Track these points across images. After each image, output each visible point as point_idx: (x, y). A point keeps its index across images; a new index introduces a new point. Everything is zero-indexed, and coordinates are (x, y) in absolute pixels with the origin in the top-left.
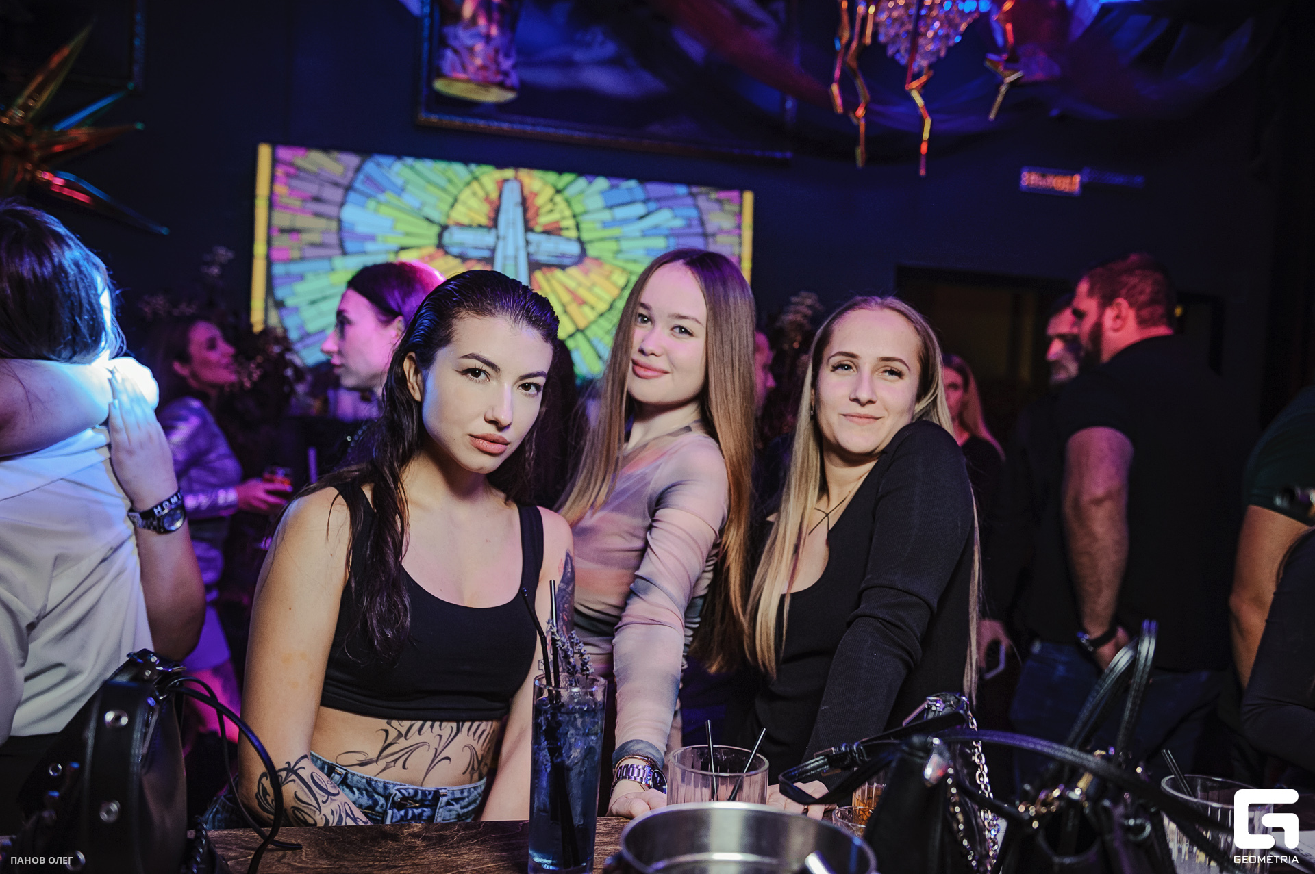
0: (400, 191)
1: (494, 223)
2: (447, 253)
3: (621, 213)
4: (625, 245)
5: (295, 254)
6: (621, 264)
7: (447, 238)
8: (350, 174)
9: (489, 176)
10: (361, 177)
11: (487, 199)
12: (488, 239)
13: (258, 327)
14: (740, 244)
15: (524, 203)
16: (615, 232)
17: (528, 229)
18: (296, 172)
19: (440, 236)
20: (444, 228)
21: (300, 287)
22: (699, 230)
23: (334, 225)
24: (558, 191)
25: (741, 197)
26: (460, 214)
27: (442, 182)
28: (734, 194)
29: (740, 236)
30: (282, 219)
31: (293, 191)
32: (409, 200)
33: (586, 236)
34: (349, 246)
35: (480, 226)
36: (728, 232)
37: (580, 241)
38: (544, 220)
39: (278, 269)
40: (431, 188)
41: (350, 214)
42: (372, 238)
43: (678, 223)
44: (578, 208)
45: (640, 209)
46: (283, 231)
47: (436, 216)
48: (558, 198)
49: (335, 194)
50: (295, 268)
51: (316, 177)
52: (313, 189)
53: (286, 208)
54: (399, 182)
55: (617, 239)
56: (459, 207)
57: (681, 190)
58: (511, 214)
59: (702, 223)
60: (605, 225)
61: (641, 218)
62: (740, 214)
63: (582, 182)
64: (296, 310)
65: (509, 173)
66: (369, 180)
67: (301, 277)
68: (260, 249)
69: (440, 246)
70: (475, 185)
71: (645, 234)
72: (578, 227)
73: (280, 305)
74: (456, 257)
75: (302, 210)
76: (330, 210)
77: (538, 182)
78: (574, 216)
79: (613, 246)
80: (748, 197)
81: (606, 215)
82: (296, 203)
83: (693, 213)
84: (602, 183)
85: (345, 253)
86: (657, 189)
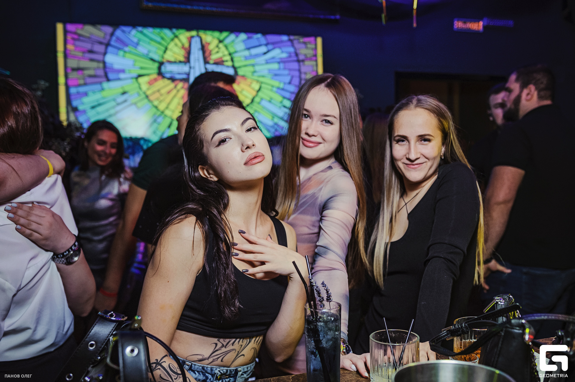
0: (136, 45)
1: (187, 60)
2: (164, 77)
3: (254, 51)
4: (257, 68)
5: (81, 82)
6: (256, 78)
7: (163, 69)
8: (108, 37)
9: (184, 35)
10: (114, 38)
11: (183, 47)
12: (185, 68)
13: (65, 123)
14: (317, 65)
15: (203, 48)
16: (252, 61)
17: (206, 62)
18: (78, 38)
19: (159, 68)
20: (161, 64)
21: (85, 100)
22: (295, 59)
23: (101, 65)
24: (221, 41)
25: (316, 41)
26: (169, 56)
27: (158, 39)
28: (312, 39)
29: (316, 61)
30: (72, 63)
31: (76, 47)
32: (142, 49)
33: (237, 65)
34: (111, 76)
35: (180, 62)
36: (310, 59)
37: (234, 67)
38: (214, 57)
39: (73, 90)
40: (153, 43)
41: (110, 58)
42: (123, 71)
43: (284, 55)
44: (232, 50)
45: (263, 49)
46: (73, 69)
47: (156, 58)
48: (221, 45)
49: (100, 48)
50: (82, 89)
51: (90, 39)
52: (88, 46)
53: (74, 57)
54: (135, 40)
55: (253, 65)
56: (168, 52)
57: (285, 38)
58: (196, 55)
59: (297, 55)
60: (246, 58)
61: (265, 53)
62: (315, 49)
63: (233, 36)
64: (84, 112)
65: (194, 33)
66: (119, 40)
67: (86, 94)
68: (62, 80)
69: (160, 74)
70: (176, 40)
71: (267, 62)
72: (232, 60)
73: (75, 110)
74: (169, 79)
75: (83, 58)
76: (99, 57)
77: (210, 38)
78: (230, 54)
79: (251, 69)
80: (319, 40)
81: (247, 53)
82: (80, 54)
83: (291, 50)
84: (243, 36)
85: (108, 80)
86: (273, 38)
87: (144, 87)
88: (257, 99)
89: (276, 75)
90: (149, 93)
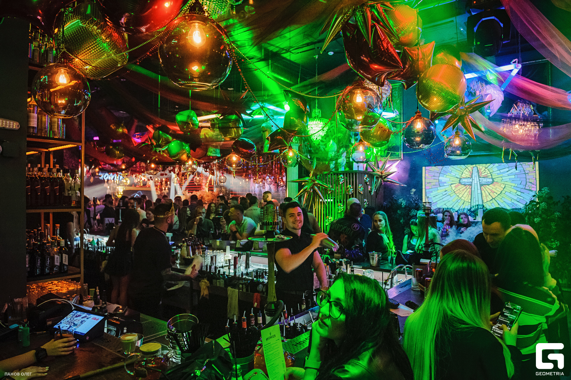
0: (451, 172)
1: (471, 177)
2: (461, 184)
3: (502, 171)
4: (503, 178)
5: (430, 187)
6: (503, 183)
7: (461, 181)
8: (440, 170)
9: (470, 167)
10: (442, 170)
11: (470, 172)
12: (471, 180)
13: (424, 202)
14: (535, 175)
15: (478, 171)
16: (501, 175)
17: (479, 177)
18: (429, 172)
19: (460, 181)
20: (460, 179)
21: (431, 194)
22: (524, 173)
23: (438, 181)
24: (486, 168)
25: (535, 163)
26: (463, 175)
27: (460, 170)
28: (533, 163)
29: (535, 173)
30: (427, 181)
31: (429, 175)
32: (453, 174)
33: (493, 177)
34: (441, 185)
35: (468, 178)
36: (532, 172)
37: (492, 178)
38: (483, 175)
39: (427, 191)
40: (457, 171)
41: (441, 178)
42: (445, 183)
43: (518, 171)
44: (491, 171)
45: (507, 169)
46: (428, 183)
47: (458, 177)
48: (486, 170)
49: (438, 175)
50: (430, 190)
51: (434, 172)
52: (433, 174)
53: (428, 178)
54: (450, 170)
56: (463, 174)
58: (475, 174)
59: (524, 171)
60: (498, 174)
61: (507, 171)
62: (535, 167)
63: (492, 165)
64: (431, 198)
65: (474, 165)
66: (444, 171)
67: (432, 192)
68: (424, 187)
69: (460, 183)
70: (467, 169)
71: (509, 175)
72: (491, 175)
73: (428, 197)
74: (463, 185)
75: (431, 179)
76: (437, 178)
77: (481, 167)
78: (490, 173)
79: (501, 179)
80: (537, 163)
81: (499, 172)
82: (430, 177)
83: (521, 169)
84: (497, 165)
85: (440, 186)
86: (512, 164)
87: (453, 189)
88: (503, 192)
89: (513, 181)
90: (455, 191)
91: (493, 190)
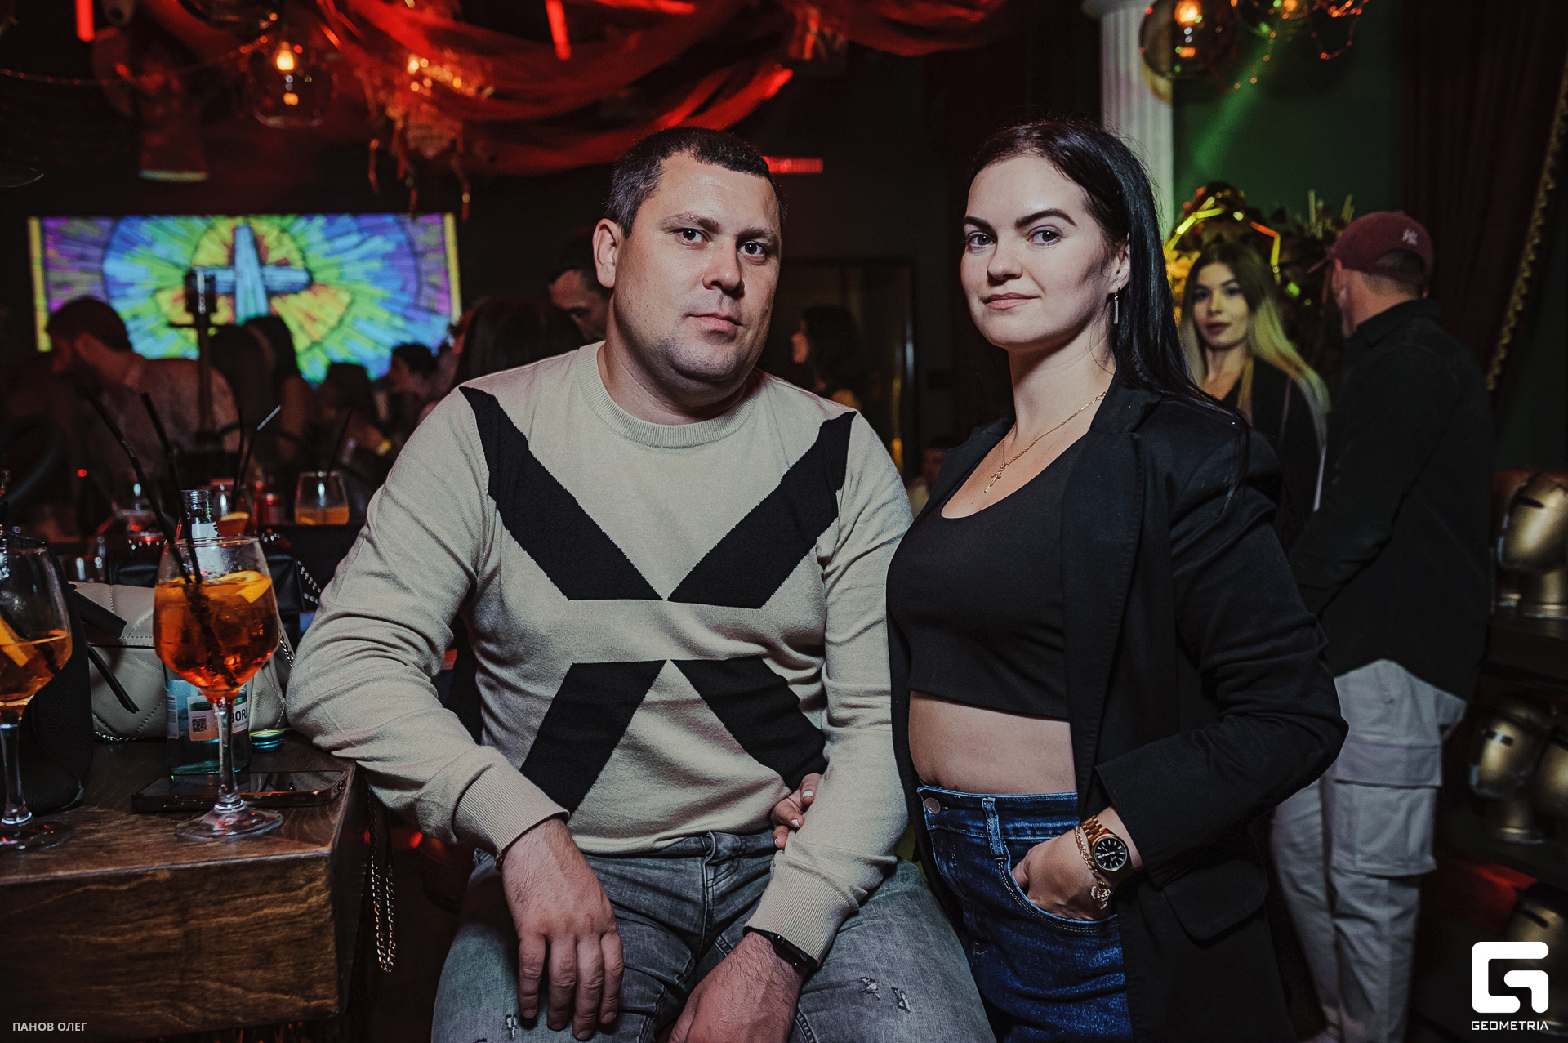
0: (150, 244)
1: (231, 262)
3: (340, 243)
4: (347, 269)
6: (345, 285)
8: (106, 235)
9: (224, 226)
10: (115, 236)
11: (224, 243)
12: (228, 277)
14: (446, 259)
15: (257, 243)
16: (336, 259)
17: (262, 263)
18: (62, 239)
22: (409, 251)
23: (97, 278)
24: (283, 231)
25: (442, 224)
26: (203, 258)
27: (184, 234)
28: (436, 218)
29: (445, 252)
31: (62, 253)
32: (160, 250)
33: (312, 265)
34: (113, 292)
35: (220, 266)
36: (434, 250)
37: (307, 271)
38: (274, 255)
40: (176, 240)
41: (110, 267)
42: (131, 284)
43: (390, 247)
44: (302, 242)
45: (354, 239)
46: (57, 286)
47: (183, 262)
48: (284, 237)
49: (95, 252)
51: (79, 240)
52: (77, 250)
53: (58, 267)
54: (147, 238)
55: (340, 265)
56: (200, 252)
57: (389, 219)
58: (246, 254)
59: (411, 243)
60: (327, 255)
61: (357, 245)
62: (443, 234)
63: (303, 222)
65: (239, 221)
66: (125, 239)
68: (40, 302)
70: (212, 233)
71: (363, 259)
72: (304, 258)
75: (70, 268)
76: (96, 265)
77: (267, 227)
78: (300, 250)
79: (336, 271)
80: (449, 221)
81: (327, 247)
82: (66, 262)
83: (401, 237)
84: (319, 221)
86: (368, 221)
87: (165, 308)
88: (348, 319)
89: (376, 279)
90: (172, 315)
91: (315, 313)
